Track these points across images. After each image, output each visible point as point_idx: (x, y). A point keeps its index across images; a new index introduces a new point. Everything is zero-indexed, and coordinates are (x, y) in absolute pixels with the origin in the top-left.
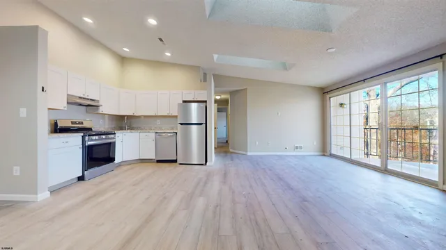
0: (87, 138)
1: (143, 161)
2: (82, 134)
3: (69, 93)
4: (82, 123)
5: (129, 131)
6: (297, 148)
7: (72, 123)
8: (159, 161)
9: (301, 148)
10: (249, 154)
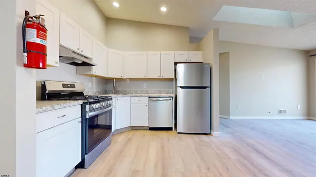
0: (87, 107)
1: (133, 128)
2: (81, 102)
3: (62, 43)
4: (73, 86)
5: (121, 95)
6: (281, 112)
7: (64, 86)
8: (152, 129)
9: (285, 112)
10: (232, 118)
